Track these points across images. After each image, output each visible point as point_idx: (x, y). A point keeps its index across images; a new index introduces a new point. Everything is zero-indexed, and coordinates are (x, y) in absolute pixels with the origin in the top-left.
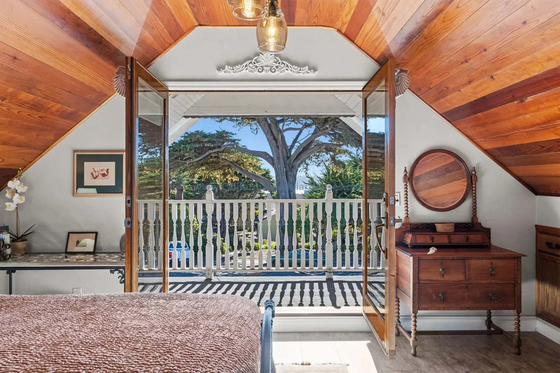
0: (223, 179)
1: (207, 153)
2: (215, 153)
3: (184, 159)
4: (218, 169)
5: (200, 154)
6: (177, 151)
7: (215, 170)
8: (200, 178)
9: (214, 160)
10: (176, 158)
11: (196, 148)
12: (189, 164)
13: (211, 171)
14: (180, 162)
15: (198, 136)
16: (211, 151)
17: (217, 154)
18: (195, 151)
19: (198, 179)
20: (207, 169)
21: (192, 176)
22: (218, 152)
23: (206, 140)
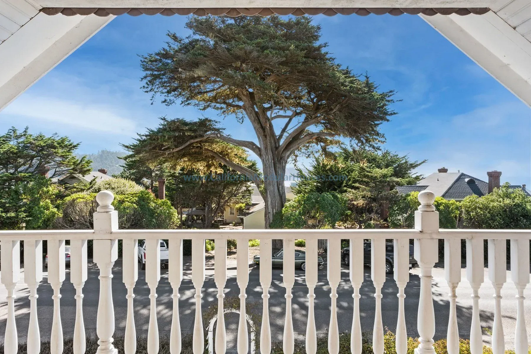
0: (207, 170)
1: (188, 143)
2: (197, 142)
3: (163, 148)
4: (201, 161)
5: (181, 144)
6: (155, 140)
7: (198, 161)
8: (182, 169)
9: (197, 150)
10: (154, 148)
11: (175, 137)
12: (169, 154)
13: (193, 162)
14: (158, 152)
15: (178, 123)
16: (192, 141)
17: (200, 144)
18: (175, 141)
19: (180, 170)
20: (189, 160)
21: (174, 167)
22: (201, 141)
23: (187, 128)
